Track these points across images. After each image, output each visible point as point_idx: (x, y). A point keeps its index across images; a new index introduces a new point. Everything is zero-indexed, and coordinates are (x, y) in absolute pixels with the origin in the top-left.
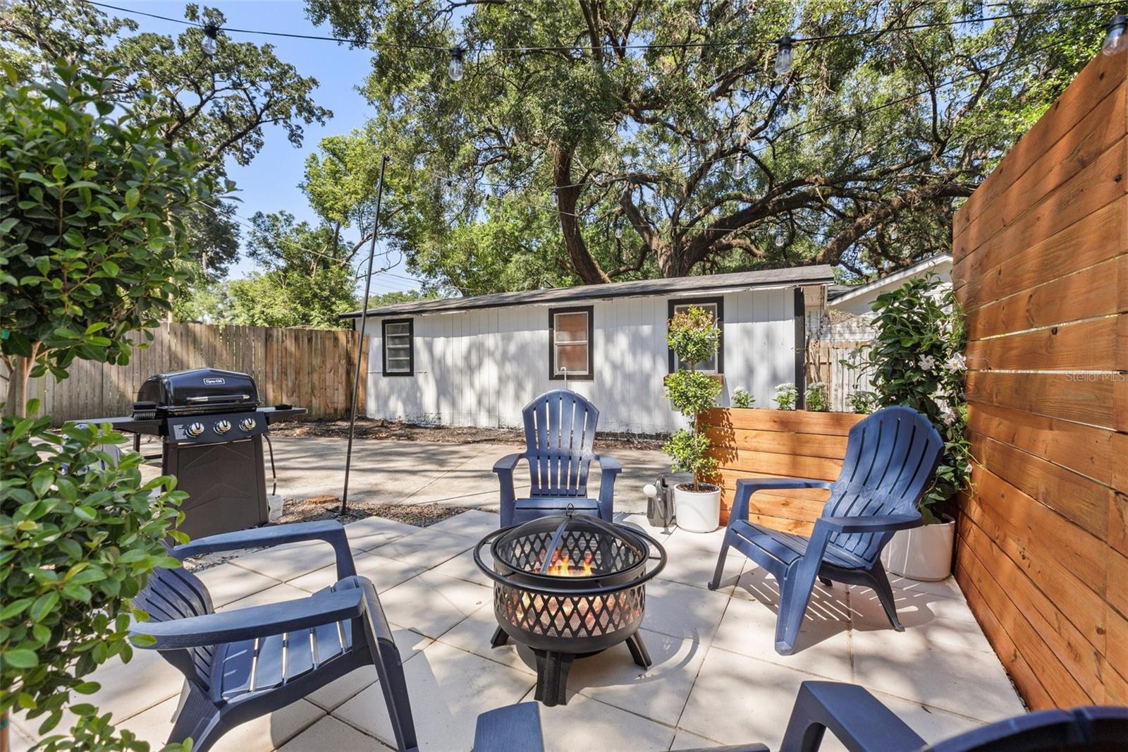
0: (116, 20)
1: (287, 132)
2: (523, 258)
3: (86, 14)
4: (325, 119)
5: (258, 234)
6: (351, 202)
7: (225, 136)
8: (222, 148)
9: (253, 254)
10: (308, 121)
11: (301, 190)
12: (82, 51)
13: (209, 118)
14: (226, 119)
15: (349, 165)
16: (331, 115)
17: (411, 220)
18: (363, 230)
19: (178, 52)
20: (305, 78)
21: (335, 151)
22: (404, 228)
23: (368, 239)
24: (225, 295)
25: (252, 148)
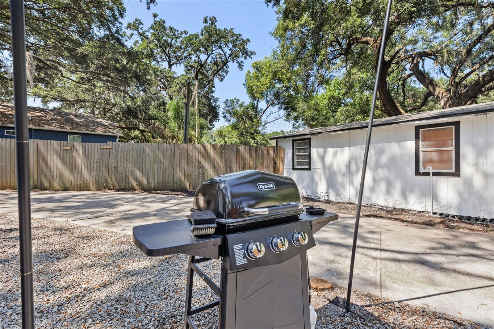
0: (181, 32)
1: (237, 65)
2: (345, 108)
3: (172, 32)
4: (252, 56)
5: (226, 108)
6: (264, 88)
7: (215, 70)
8: (214, 76)
9: (224, 117)
10: (245, 58)
11: (244, 86)
12: (171, 46)
13: (210, 64)
14: (216, 63)
15: (263, 73)
16: (254, 53)
17: (288, 96)
18: (268, 103)
19: (201, 37)
20: (245, 39)
21: (257, 67)
22: (286, 99)
23: (270, 106)
24: (212, 136)
25: (225, 74)
